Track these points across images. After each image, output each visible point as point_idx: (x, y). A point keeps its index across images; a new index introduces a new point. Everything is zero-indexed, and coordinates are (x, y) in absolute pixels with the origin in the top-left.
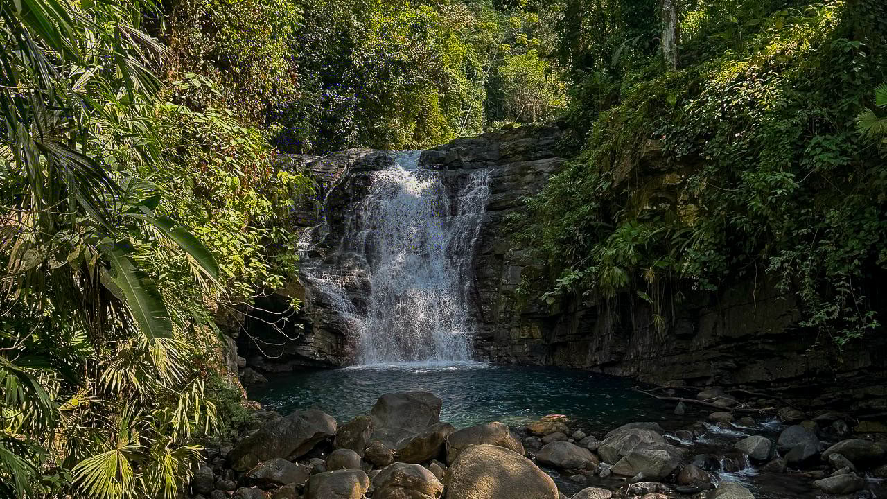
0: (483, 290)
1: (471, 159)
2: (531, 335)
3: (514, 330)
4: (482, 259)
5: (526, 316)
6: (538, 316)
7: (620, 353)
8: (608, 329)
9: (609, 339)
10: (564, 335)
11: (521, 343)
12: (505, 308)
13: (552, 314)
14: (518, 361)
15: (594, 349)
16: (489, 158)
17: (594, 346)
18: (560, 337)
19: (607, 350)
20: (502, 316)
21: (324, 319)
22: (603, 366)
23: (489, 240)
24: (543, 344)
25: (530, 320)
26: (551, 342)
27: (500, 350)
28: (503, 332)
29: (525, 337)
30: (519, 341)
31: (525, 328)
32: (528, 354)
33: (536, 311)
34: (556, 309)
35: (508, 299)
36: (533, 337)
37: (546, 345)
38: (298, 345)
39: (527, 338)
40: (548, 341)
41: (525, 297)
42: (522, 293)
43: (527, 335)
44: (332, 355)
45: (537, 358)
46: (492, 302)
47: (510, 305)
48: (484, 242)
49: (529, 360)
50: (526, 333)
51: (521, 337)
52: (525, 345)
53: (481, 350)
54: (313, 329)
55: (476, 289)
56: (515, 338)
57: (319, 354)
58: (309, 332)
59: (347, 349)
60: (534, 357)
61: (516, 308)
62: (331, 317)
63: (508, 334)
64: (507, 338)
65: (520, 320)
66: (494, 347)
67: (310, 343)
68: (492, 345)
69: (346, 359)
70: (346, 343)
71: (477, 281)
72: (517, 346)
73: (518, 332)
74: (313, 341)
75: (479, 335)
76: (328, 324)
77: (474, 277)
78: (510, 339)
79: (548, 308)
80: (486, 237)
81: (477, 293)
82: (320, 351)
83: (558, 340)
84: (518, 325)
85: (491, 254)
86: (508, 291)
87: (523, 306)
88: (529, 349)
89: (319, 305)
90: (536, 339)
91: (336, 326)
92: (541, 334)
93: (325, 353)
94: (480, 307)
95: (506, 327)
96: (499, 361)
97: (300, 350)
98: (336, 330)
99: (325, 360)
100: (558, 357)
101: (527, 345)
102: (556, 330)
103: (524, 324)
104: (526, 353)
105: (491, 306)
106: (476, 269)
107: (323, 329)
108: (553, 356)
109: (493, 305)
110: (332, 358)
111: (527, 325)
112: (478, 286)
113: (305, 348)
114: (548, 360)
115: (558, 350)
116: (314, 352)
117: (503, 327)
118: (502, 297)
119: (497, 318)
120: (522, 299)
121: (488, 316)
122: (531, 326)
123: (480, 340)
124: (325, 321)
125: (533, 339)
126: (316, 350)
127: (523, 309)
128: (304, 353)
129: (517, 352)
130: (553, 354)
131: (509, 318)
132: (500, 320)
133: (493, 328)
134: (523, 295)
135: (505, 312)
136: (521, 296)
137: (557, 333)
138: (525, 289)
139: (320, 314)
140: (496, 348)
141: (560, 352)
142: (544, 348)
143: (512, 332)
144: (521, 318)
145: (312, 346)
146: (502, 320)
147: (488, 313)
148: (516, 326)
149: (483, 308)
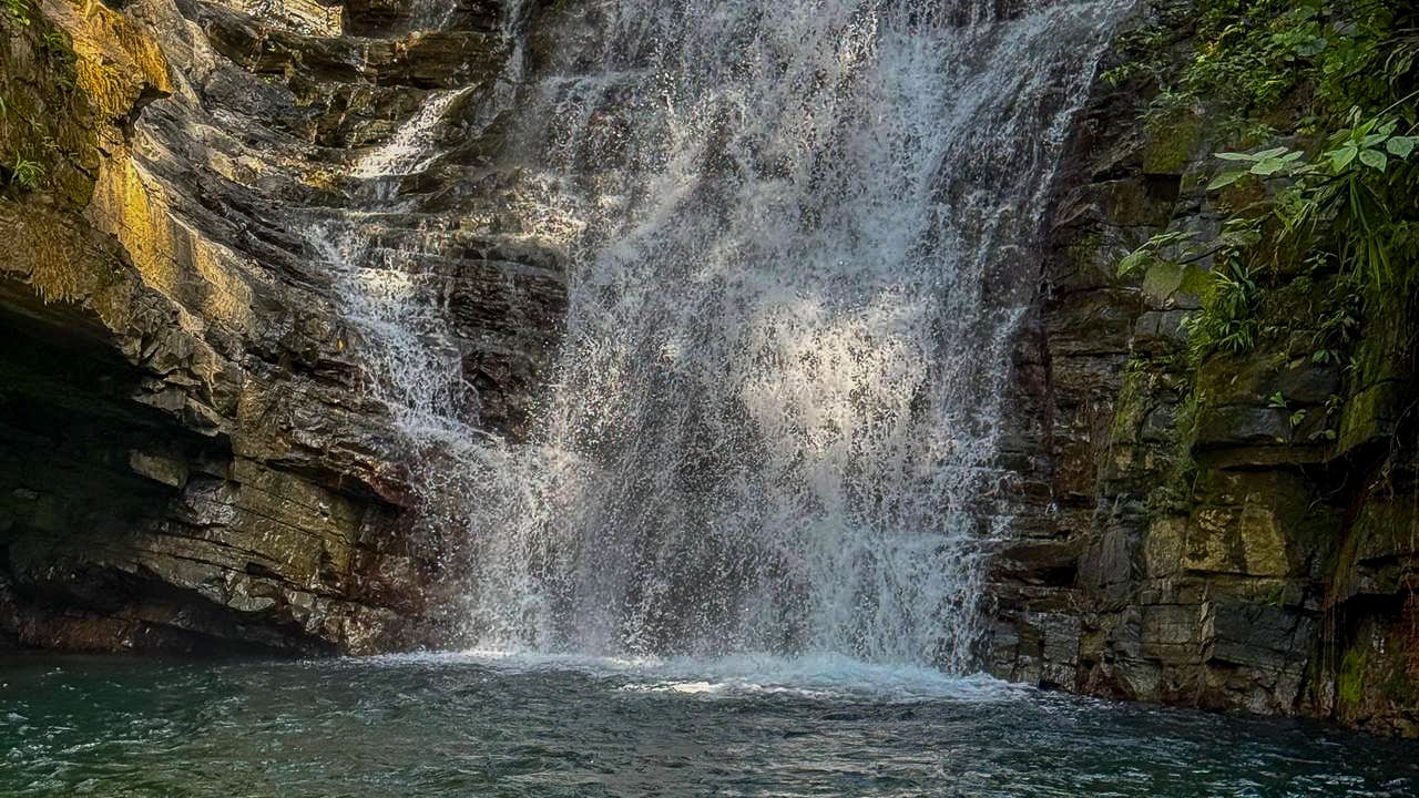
0: (1073, 347)
2: (1237, 556)
3: (1164, 528)
4: (1086, 197)
5: (1220, 458)
6: (1271, 459)
10: (1392, 560)
11: (1183, 596)
12: (1140, 425)
13: (1345, 446)
14: (1161, 687)
18: (1372, 565)
20: (1123, 461)
21: (302, 426)
23: (1129, 113)
24: (1296, 610)
25: (1235, 479)
26: (1333, 598)
27: (1090, 630)
28: (1116, 537)
29: (1204, 565)
30: (1178, 587)
31: (1207, 518)
32: (1209, 656)
33: (1266, 432)
34: (1360, 417)
35: (1160, 380)
36: (1244, 568)
37: (1309, 613)
38: (158, 532)
39: (1216, 569)
40: (1318, 589)
41: (1224, 360)
42: (1209, 340)
43: (1219, 556)
44: (319, 594)
45: (1257, 674)
46: (1100, 400)
47: (1161, 411)
48: (1104, 121)
49: (1213, 683)
50: (1213, 544)
51: (1189, 564)
52: (1205, 607)
53: (1011, 625)
54: (236, 464)
55: (1040, 340)
56: (1162, 572)
57: (246, 579)
58: (214, 479)
59: (396, 572)
60: (1242, 671)
61: (1180, 415)
62: (340, 424)
63: (1137, 552)
64: (1128, 569)
65: (1189, 477)
66: (1070, 612)
67: (216, 531)
68: (1060, 602)
69: (380, 619)
70: (396, 548)
71: (1050, 306)
72: (1167, 612)
73: (1177, 539)
74: (224, 520)
75: (1015, 553)
76: (319, 452)
77: (1044, 287)
78: (1139, 574)
79: (1330, 417)
80: (1118, 99)
81: (1046, 362)
82: (254, 570)
83: (1365, 583)
84: (1179, 505)
85: (1126, 174)
86: (1163, 338)
87: (1211, 404)
88: (1222, 627)
89: (298, 368)
90: (1260, 577)
91: (357, 463)
92: (1287, 553)
93: (279, 578)
94: (1047, 428)
95: (1132, 517)
96: (1081, 682)
97: (159, 553)
98: (353, 481)
99: (269, 610)
100: (1359, 674)
101: (1210, 608)
102: (1358, 531)
103: (1208, 501)
104: (1206, 646)
105: (1093, 419)
106: (1055, 248)
107: (287, 470)
108: (1339, 668)
109: (1101, 414)
110: (320, 606)
111: (1222, 505)
112: (1052, 327)
113: (185, 547)
114: (1311, 693)
115: (1360, 638)
116: (225, 568)
117: (1118, 516)
118: (1132, 369)
119: (1102, 473)
120: (1210, 371)
121: (1076, 466)
122: (1241, 510)
123: (1014, 576)
124: (305, 437)
125: (1244, 576)
126: (237, 563)
127: (1204, 419)
128: (176, 570)
129: (1163, 639)
130: (1339, 659)
131: (1154, 472)
132: (1112, 482)
133: (1082, 523)
134: (1215, 349)
135: (1141, 444)
136: (1210, 351)
137: (1363, 544)
138: (1226, 318)
139: (287, 404)
140: (1074, 619)
141: (1371, 649)
142: (1293, 630)
143: (1153, 540)
144: (1194, 471)
145: (220, 544)
146: (1122, 481)
147: (1077, 453)
148: (1172, 508)
149: (1059, 427)
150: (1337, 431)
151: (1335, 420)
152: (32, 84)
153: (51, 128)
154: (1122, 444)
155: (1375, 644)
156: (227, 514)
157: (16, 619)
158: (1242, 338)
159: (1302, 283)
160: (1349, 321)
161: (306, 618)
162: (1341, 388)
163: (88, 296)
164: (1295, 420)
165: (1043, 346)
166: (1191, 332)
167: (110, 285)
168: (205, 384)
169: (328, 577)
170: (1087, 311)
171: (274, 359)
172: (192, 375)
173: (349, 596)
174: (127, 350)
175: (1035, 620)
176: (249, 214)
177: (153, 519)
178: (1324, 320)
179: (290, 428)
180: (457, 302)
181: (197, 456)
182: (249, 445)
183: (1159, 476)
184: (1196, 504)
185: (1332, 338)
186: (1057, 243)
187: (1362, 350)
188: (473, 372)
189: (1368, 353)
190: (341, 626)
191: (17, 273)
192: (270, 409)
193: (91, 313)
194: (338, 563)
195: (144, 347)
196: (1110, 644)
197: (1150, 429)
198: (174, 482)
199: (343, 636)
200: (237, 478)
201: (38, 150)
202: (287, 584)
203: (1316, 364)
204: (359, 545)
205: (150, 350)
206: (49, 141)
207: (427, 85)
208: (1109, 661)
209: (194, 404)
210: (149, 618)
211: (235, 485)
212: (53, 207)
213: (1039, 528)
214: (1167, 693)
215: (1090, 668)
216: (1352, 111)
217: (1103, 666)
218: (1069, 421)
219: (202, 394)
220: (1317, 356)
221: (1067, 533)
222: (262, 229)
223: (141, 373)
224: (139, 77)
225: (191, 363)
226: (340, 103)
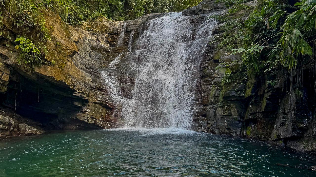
0: (205, 84)
1: (209, 9)
2: (230, 113)
3: (219, 109)
4: (206, 63)
5: (227, 99)
6: (235, 99)
7: (301, 129)
8: (291, 107)
9: (291, 116)
10: (255, 113)
11: (222, 119)
12: (215, 94)
13: (246, 97)
14: (220, 132)
15: (278, 125)
16: (220, 7)
17: (278, 123)
18: (251, 114)
19: (289, 126)
20: (213, 99)
21: (98, 97)
22: (286, 140)
23: (211, 52)
24: (239, 121)
25: (229, 102)
26: (245, 119)
27: (209, 123)
28: (212, 110)
29: (225, 114)
30: (221, 117)
31: (225, 108)
32: (227, 127)
33: (234, 95)
34: (249, 92)
35: (217, 88)
36: (231, 115)
37: (241, 121)
38: (78, 113)
39: (227, 115)
40: (243, 118)
41: (227, 85)
42: (225, 82)
43: (227, 113)
44: (101, 121)
45: (234, 130)
46: (209, 91)
47: (218, 92)
48: (208, 53)
49: (227, 132)
50: (226, 111)
51: (223, 114)
52: (226, 120)
53: (197, 123)
54: (89, 103)
55: (200, 83)
56: (219, 115)
57: (91, 119)
58: (86, 105)
59: (112, 117)
60: (232, 130)
61: (221, 93)
62: (104, 97)
63: (215, 112)
64: (214, 115)
65: (223, 102)
66: (205, 121)
67: (86, 112)
68: (204, 119)
69: (110, 124)
70: (112, 114)
71: (201, 78)
72: (220, 121)
73: (221, 111)
74: (88, 111)
75: (198, 113)
76: (101, 101)
77: (200, 76)
78: (215, 115)
79: (244, 92)
80: (210, 50)
81: (201, 86)
82: (92, 118)
83: (250, 117)
84: (221, 106)
85: (211, 60)
86: (218, 82)
87: (225, 91)
88: (228, 123)
89: (98, 90)
90: (234, 116)
91: (106, 102)
92: (238, 112)
93: (95, 119)
94: (201, 95)
95: (214, 107)
96: (208, 131)
97: (78, 116)
98: (106, 105)
99: (94, 123)
100: (250, 130)
101: (227, 120)
102: (249, 109)
103: (226, 105)
104: (226, 126)
105: (208, 94)
106: (201, 71)
107: (96, 104)
108: (246, 129)
109: (209, 93)
110: (101, 122)
111: (227, 106)
112: (201, 81)
113: (82, 115)
114: (242, 133)
115: (250, 125)
116: (88, 118)
117: (212, 107)
118: (213, 86)
119: (210, 101)
120: (225, 86)
121: (206, 100)
122: (230, 106)
123: (197, 116)
124: (99, 99)
125: (231, 116)
126: (89, 117)
127: (225, 93)
128: (81, 118)
129: (220, 125)
130: (246, 128)
131: (217, 101)
132: (211, 102)
133: (207, 108)
134: (226, 83)
135: (215, 97)
136: (225, 84)
137: (249, 111)
138: (227, 79)
139: (96, 95)
140: (206, 122)
141: (252, 127)
142: (239, 123)
143: (217, 111)
144: (223, 101)
145: (87, 114)
146: (212, 102)
147: (206, 98)
148: (220, 106)
149: (203, 95)
150: (245, 95)
151: (244, 93)
152: (55, 50)
153: (58, 56)
154: (212, 97)
155: (252, 126)
156: (88, 110)
157: (59, 125)
158: (230, 81)
159: (238, 73)
160: (246, 78)
161: (99, 124)
162: (245, 88)
163: (63, 80)
164: (238, 93)
165: (200, 84)
166: (222, 81)
167: (67, 78)
168: (84, 92)
169: (102, 118)
170: (206, 79)
171: (95, 88)
172: (81, 91)
173: (106, 121)
174: (71, 88)
175: (201, 122)
176: (93, 69)
177: (77, 111)
178: (242, 78)
179: (97, 98)
180: (120, 80)
181: (83, 102)
182: (91, 100)
183: (218, 101)
184: (224, 105)
185: (243, 81)
186: (202, 69)
187: (248, 82)
188: (122, 90)
189: (249, 83)
190: (104, 125)
191: (52, 77)
192: (94, 95)
193: (64, 82)
194: (104, 116)
195: (74, 87)
196: (212, 126)
197: (216, 95)
198: (80, 106)
199: (104, 126)
200: (89, 105)
201: (56, 59)
202: (96, 119)
203: (241, 85)
204: (107, 114)
205: (75, 87)
206: (58, 58)
207: (119, 53)
208: (212, 128)
209: (82, 95)
210: (78, 125)
211: (89, 106)
212: (58, 67)
213: (201, 109)
214: (221, 133)
215: (209, 129)
216: (252, 43)
217: (211, 129)
218: (204, 94)
219: (83, 94)
220: (241, 84)
221: (204, 110)
222: (94, 71)
223: (74, 91)
224: (73, 50)
225: (81, 89)
226: (108, 56)
